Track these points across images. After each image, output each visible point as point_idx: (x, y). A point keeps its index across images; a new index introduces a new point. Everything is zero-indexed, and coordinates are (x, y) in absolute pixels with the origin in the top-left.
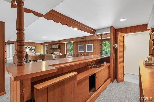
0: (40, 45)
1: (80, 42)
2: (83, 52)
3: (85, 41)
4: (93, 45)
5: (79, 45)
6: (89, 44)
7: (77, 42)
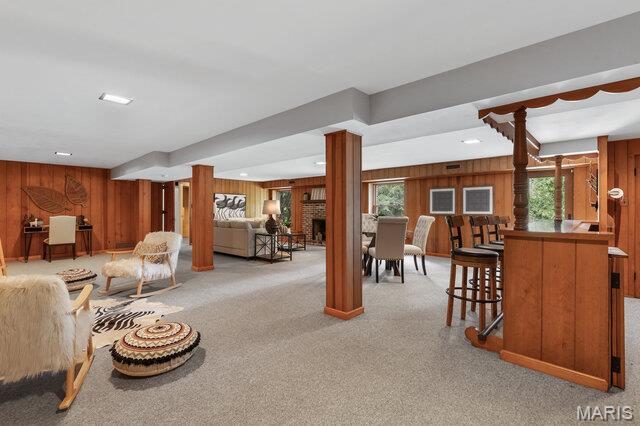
0: (258, 188)
1: (437, 180)
2: (448, 213)
3: (459, 177)
4: (491, 188)
5: (431, 191)
6: (474, 186)
7: (424, 180)
